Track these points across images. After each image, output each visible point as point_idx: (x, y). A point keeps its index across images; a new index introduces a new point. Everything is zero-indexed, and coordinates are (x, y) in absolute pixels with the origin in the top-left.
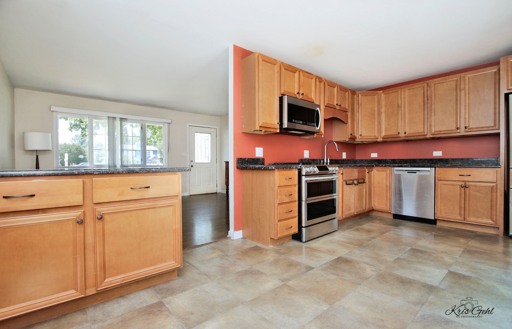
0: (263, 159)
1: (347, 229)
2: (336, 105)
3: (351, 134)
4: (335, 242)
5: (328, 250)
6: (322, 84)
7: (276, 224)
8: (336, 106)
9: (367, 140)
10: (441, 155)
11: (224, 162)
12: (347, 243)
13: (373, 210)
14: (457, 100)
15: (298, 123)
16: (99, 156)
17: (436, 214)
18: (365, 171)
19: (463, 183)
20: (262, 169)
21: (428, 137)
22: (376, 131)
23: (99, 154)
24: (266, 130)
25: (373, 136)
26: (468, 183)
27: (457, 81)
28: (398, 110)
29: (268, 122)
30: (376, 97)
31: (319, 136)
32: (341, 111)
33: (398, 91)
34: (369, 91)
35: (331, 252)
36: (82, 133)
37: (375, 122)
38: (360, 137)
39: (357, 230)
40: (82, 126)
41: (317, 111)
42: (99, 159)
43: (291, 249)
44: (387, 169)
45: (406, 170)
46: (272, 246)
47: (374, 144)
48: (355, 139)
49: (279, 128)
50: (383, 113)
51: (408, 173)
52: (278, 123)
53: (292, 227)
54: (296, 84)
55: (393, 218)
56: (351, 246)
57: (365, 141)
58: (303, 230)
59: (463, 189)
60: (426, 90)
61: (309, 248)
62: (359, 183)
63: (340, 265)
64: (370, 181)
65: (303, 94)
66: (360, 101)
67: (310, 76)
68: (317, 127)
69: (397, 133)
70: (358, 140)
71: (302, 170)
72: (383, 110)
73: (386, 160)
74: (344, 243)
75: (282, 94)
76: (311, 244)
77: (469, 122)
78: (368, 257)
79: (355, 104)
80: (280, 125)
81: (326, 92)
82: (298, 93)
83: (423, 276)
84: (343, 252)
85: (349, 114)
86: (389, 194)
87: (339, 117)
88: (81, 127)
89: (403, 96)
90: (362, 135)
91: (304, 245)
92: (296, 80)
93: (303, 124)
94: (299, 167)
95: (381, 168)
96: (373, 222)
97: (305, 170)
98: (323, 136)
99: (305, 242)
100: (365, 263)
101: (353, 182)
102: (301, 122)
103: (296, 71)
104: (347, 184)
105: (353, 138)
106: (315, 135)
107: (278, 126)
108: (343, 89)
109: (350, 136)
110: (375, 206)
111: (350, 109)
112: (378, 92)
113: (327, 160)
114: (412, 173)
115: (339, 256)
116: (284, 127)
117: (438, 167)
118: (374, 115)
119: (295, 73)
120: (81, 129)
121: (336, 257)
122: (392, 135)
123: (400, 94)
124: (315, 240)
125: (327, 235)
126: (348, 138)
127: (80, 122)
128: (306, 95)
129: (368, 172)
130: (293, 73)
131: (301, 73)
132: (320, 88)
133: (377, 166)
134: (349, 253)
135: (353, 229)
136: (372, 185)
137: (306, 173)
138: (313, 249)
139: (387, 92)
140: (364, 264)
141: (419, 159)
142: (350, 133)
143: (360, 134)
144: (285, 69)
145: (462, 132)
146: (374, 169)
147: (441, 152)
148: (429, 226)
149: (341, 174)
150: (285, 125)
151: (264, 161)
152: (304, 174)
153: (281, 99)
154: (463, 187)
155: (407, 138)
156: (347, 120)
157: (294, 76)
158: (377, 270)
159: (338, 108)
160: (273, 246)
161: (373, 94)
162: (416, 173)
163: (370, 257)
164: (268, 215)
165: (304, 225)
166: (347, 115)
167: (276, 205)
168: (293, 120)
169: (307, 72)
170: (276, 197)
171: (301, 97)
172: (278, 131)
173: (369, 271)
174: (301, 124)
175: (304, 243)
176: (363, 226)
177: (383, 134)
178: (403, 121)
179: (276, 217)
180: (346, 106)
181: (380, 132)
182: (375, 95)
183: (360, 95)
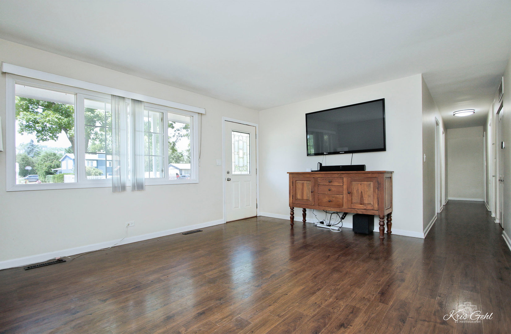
11: (288, 173)
16: (51, 167)
23: (52, 165)
36: (38, 137)
40: (37, 128)
42: (52, 170)
88: (35, 129)
120: (36, 132)
127: (34, 122)
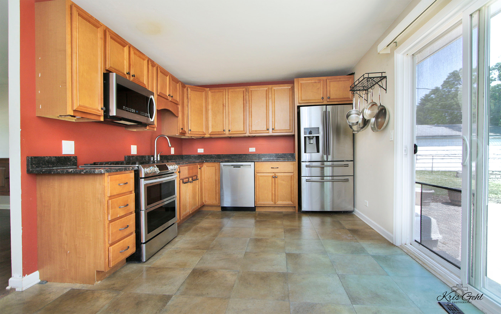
0: (75, 158)
1: (186, 231)
2: (169, 95)
3: (182, 129)
4: (181, 251)
5: (177, 265)
6: (155, 69)
7: (107, 249)
8: (169, 97)
9: (196, 136)
10: (255, 151)
12: (194, 249)
13: (203, 206)
14: (267, 106)
15: (130, 111)
17: (256, 202)
18: (198, 167)
19: (273, 174)
20: (83, 173)
21: (247, 135)
22: (204, 127)
24: (84, 116)
25: (201, 132)
26: (277, 174)
27: (267, 90)
28: (223, 109)
29: (87, 105)
30: (204, 93)
31: (151, 129)
32: (172, 103)
33: (223, 91)
34: (197, 87)
35: (182, 266)
37: (203, 118)
38: (189, 132)
39: (196, 230)
41: (151, 99)
43: (130, 278)
44: (216, 165)
45: (232, 165)
46: (100, 282)
47: (202, 140)
48: (184, 134)
49: (103, 115)
50: (210, 110)
51: (234, 168)
52: (102, 109)
53: (128, 247)
54: (125, 62)
55: (221, 210)
56: (199, 251)
57: (193, 137)
58: (143, 246)
59: (274, 179)
60: (245, 95)
61: (154, 268)
62: (193, 180)
63: (199, 280)
64: (201, 177)
65: (133, 76)
66: (189, 96)
67: (142, 56)
68: (150, 119)
69: (223, 131)
70: (188, 135)
71: (140, 172)
72: (210, 107)
73: (212, 155)
74: (191, 250)
75: (107, 70)
76: (154, 262)
77: (275, 125)
78: (221, 260)
79: (185, 97)
80: (104, 112)
81: (158, 79)
82: (128, 73)
83: (273, 265)
84: (194, 262)
85: (180, 107)
86: (218, 189)
87: (170, 109)
89: (227, 96)
90: (192, 130)
91: (146, 266)
92: (125, 56)
93: (135, 113)
94: (136, 168)
95: (211, 163)
96: (207, 218)
97: (144, 171)
98: (155, 130)
99: (146, 261)
100: (222, 268)
101: (188, 180)
102: (134, 111)
103: (126, 45)
104: (184, 183)
105: (183, 133)
106: (148, 128)
107: (102, 113)
108: (174, 80)
109: (181, 131)
110: (205, 201)
111: (181, 102)
112: (206, 89)
113: (157, 156)
114: (237, 167)
115: (192, 268)
116: (111, 114)
117: (256, 162)
118: (202, 111)
119: (124, 46)
121: (190, 271)
122: (218, 132)
123: (225, 94)
124: (157, 254)
125: (168, 245)
126: (178, 133)
128: (137, 78)
129: (199, 169)
130: (121, 47)
131: (132, 50)
132: (153, 73)
133: (207, 161)
134: (201, 261)
135: (192, 230)
136: (203, 181)
137: (145, 174)
138: (160, 268)
139: (213, 91)
140: (221, 270)
141: (239, 155)
142: (181, 127)
143: (189, 129)
144: (111, 38)
145: (271, 133)
146: (204, 165)
147: (255, 148)
148: (251, 213)
149: (178, 172)
150: (113, 112)
151: (77, 160)
152: (143, 176)
153: (106, 77)
154: (274, 177)
155: (230, 136)
156: (178, 114)
157: (123, 50)
158: (236, 273)
159: (170, 99)
160: (101, 280)
161: (201, 90)
162: (240, 167)
163: (223, 260)
164: (91, 239)
165: (143, 241)
166: (178, 108)
167: (107, 222)
168: (124, 107)
169: (138, 50)
170: (106, 212)
171: (132, 79)
172: (102, 119)
173: (231, 278)
174: (133, 112)
175: (145, 263)
176: (199, 224)
177: (210, 131)
178: (227, 120)
179: (107, 240)
180: (177, 98)
181: (207, 128)
182: (203, 92)
183: (189, 89)
